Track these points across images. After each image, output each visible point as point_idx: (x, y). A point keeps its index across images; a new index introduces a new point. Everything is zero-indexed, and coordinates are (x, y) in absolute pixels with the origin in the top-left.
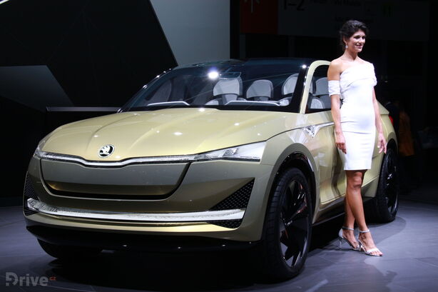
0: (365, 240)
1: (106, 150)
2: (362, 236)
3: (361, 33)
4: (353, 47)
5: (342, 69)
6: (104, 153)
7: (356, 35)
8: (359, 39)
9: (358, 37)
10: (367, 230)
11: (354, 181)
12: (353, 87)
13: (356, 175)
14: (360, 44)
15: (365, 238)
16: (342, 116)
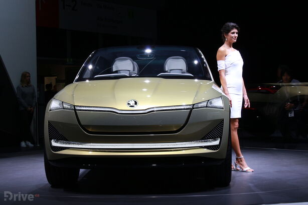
0: (241, 163)
1: (132, 103)
2: (239, 160)
3: (235, 31)
4: (231, 40)
5: (227, 53)
6: (132, 105)
7: (232, 31)
8: (234, 35)
9: (233, 33)
10: (242, 156)
11: (235, 125)
12: (234, 65)
13: (236, 121)
14: (235, 37)
15: (241, 161)
16: (227, 83)
